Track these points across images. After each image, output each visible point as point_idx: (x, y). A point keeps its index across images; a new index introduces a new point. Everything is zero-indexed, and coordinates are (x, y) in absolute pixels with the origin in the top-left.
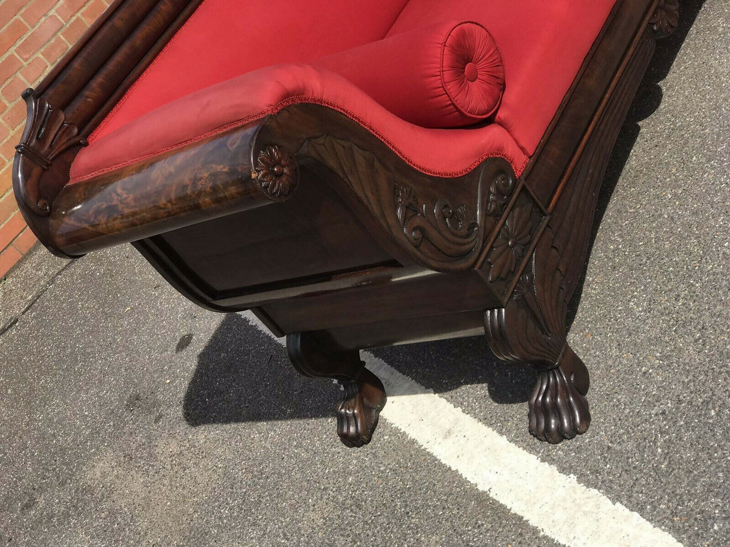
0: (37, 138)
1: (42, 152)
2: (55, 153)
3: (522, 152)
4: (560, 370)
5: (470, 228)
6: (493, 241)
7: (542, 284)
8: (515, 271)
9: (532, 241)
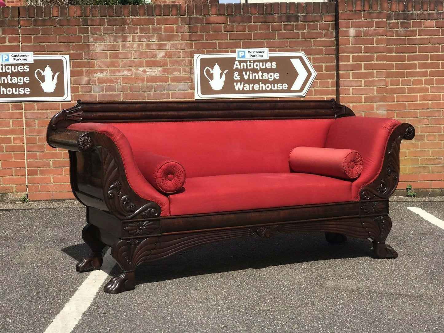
0: (70, 111)
1: (67, 115)
2: (71, 118)
3: (169, 212)
4: (125, 275)
5: (130, 211)
6: (135, 221)
7: (141, 248)
8: (135, 235)
9: (148, 235)
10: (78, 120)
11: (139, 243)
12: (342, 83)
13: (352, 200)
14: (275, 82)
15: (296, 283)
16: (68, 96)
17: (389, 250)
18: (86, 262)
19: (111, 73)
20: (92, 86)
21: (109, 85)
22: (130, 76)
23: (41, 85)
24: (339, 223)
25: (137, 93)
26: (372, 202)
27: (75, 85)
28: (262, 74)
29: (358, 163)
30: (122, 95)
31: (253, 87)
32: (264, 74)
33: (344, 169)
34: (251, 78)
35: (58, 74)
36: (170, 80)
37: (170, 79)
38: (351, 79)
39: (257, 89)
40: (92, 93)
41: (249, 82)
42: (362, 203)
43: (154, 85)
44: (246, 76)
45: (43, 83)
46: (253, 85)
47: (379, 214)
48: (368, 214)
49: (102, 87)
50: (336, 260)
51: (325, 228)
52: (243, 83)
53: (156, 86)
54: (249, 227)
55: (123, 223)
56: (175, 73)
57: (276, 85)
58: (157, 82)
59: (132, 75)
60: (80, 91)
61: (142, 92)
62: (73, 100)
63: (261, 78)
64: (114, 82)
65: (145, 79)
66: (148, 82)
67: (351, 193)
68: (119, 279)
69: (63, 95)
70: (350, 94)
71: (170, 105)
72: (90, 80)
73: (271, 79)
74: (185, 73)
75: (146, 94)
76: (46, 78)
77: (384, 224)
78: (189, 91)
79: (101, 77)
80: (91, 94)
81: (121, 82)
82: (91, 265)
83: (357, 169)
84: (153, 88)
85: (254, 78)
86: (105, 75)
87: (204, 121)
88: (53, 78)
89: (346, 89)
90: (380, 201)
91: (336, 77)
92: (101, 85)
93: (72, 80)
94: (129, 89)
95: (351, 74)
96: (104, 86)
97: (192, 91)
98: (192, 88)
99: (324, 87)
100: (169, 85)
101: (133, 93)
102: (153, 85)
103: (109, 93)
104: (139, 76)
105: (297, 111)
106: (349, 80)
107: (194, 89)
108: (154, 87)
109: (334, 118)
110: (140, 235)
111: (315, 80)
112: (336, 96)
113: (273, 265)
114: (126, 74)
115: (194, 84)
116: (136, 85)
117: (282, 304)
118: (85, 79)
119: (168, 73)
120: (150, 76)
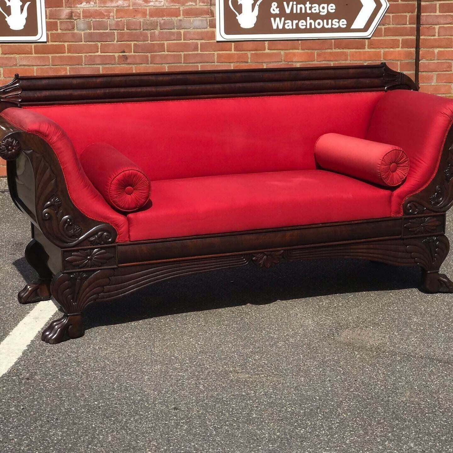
1: (1, 95)
2: (6, 100)
3: (128, 236)
4: (68, 319)
5: (74, 236)
6: (81, 250)
7: (90, 284)
8: (81, 268)
9: (100, 267)
10: (16, 102)
11: (86, 278)
12: (424, 20)
13: (392, 215)
14: (329, 16)
15: (300, 333)
16: (42, 35)
17: (444, 281)
18: (31, 290)
19: (100, 3)
20: (75, 22)
21: (98, 20)
22: (127, 8)
23: (6, 19)
24: (371, 246)
25: (136, 31)
26: (421, 217)
27: (51, 20)
28: (310, 5)
29: (402, 165)
30: (116, 34)
31: (297, 24)
32: (313, 6)
33: (380, 174)
34: (295, 12)
35: (28, 3)
36: (181, 14)
37: (181, 12)
38: (438, 13)
39: (304, 27)
40: (76, 31)
41: (292, 16)
42: (405, 219)
43: (160, 20)
44: (288, 8)
45: (8, 16)
46: (297, 21)
47: (429, 234)
48: (416, 234)
49: (89, 23)
50: (370, 292)
51: (351, 254)
52: (283, 19)
53: (162, 22)
54: (242, 255)
55: (64, 251)
56: (188, 4)
57: (330, 21)
58: (164, 16)
59: (129, 6)
60: (59, 28)
61: (144, 30)
62: (50, 41)
63: (309, 11)
64: (104, 15)
65: (148, 12)
66: (151, 16)
67: (390, 207)
68: (61, 324)
69: (35, 33)
70: (435, 35)
71: (145, 78)
72: (72, 13)
73: (324, 12)
74: (201, 4)
75: (149, 32)
76: (13, 10)
77: (437, 247)
78: (209, 29)
79: (88, 8)
80: (74, 32)
81: (115, 16)
82: (37, 295)
83: (400, 173)
84: (159, 25)
85: (299, 11)
86: (92, 6)
87: (194, 99)
88: (22, 10)
89: (429, 27)
90: (434, 216)
91: (416, 9)
92: (87, 20)
93: (48, 13)
94: (125, 26)
95: (438, 6)
96: (92, 21)
97: (212, 29)
98: (213, 25)
99: (399, 25)
100: (181, 20)
101: (131, 31)
102: (158, 20)
103: (98, 31)
104: (140, 8)
105: (328, 81)
106: (434, 14)
107: (214, 27)
108: (160, 23)
109: (384, 90)
110: (88, 267)
111: (386, 14)
112: (415, 38)
113: (282, 300)
114: (122, 4)
115: (216, 19)
116: (135, 20)
117: (266, 371)
118: (65, 11)
119: (178, 3)
120: (155, 7)
